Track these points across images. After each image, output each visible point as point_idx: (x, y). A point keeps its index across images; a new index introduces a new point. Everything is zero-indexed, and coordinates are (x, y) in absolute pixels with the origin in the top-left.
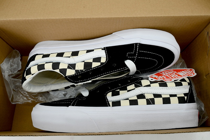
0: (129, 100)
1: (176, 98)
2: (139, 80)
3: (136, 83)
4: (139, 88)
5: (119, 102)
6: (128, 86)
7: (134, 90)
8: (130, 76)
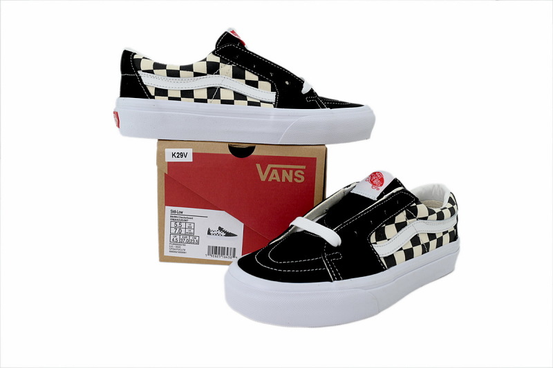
1: (448, 234)
2: (413, 203)
3: (409, 208)
4: (413, 222)
5: (392, 256)
6: (397, 215)
7: (406, 227)
8: (401, 191)
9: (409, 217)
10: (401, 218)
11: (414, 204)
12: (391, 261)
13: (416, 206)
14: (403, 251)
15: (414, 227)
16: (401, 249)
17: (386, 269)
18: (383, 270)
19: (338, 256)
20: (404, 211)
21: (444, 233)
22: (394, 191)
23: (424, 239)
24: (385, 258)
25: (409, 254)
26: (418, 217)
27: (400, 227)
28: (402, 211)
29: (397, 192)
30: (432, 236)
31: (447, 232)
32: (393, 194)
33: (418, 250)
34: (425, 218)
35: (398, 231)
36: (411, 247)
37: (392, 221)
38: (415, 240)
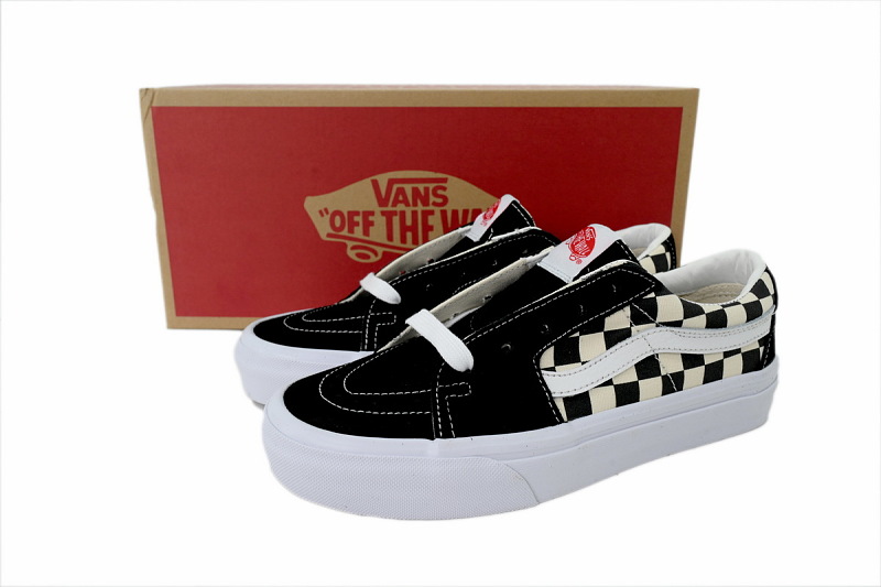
0: (615, 386)
1: (739, 356)
2: (649, 292)
3: (639, 301)
4: (645, 329)
5: (585, 397)
6: (609, 314)
7: (628, 340)
8: (620, 267)
9: (637, 319)
10: (619, 319)
11: (652, 295)
12: (580, 405)
13: (655, 299)
14: (611, 388)
15: (645, 341)
16: (609, 383)
17: (562, 421)
18: (554, 423)
19: (464, 389)
20: (628, 309)
21: (727, 354)
22: (604, 268)
23: (671, 365)
24: (566, 400)
25: (627, 394)
26: (658, 320)
27: (614, 338)
28: (621, 308)
29: (611, 270)
30: (691, 360)
31: (738, 351)
32: (601, 273)
33: (651, 387)
34: (678, 324)
35: (609, 346)
36: (635, 378)
37: (597, 326)
38: (648, 367)
